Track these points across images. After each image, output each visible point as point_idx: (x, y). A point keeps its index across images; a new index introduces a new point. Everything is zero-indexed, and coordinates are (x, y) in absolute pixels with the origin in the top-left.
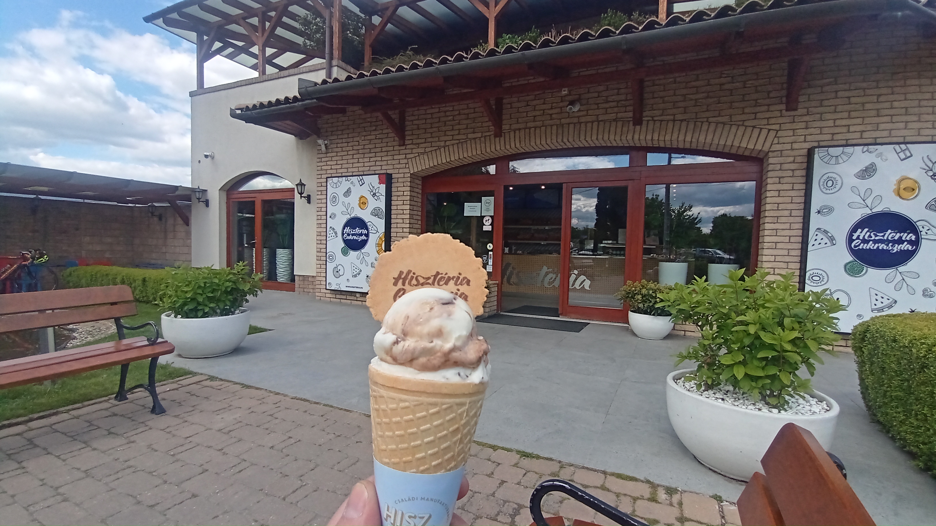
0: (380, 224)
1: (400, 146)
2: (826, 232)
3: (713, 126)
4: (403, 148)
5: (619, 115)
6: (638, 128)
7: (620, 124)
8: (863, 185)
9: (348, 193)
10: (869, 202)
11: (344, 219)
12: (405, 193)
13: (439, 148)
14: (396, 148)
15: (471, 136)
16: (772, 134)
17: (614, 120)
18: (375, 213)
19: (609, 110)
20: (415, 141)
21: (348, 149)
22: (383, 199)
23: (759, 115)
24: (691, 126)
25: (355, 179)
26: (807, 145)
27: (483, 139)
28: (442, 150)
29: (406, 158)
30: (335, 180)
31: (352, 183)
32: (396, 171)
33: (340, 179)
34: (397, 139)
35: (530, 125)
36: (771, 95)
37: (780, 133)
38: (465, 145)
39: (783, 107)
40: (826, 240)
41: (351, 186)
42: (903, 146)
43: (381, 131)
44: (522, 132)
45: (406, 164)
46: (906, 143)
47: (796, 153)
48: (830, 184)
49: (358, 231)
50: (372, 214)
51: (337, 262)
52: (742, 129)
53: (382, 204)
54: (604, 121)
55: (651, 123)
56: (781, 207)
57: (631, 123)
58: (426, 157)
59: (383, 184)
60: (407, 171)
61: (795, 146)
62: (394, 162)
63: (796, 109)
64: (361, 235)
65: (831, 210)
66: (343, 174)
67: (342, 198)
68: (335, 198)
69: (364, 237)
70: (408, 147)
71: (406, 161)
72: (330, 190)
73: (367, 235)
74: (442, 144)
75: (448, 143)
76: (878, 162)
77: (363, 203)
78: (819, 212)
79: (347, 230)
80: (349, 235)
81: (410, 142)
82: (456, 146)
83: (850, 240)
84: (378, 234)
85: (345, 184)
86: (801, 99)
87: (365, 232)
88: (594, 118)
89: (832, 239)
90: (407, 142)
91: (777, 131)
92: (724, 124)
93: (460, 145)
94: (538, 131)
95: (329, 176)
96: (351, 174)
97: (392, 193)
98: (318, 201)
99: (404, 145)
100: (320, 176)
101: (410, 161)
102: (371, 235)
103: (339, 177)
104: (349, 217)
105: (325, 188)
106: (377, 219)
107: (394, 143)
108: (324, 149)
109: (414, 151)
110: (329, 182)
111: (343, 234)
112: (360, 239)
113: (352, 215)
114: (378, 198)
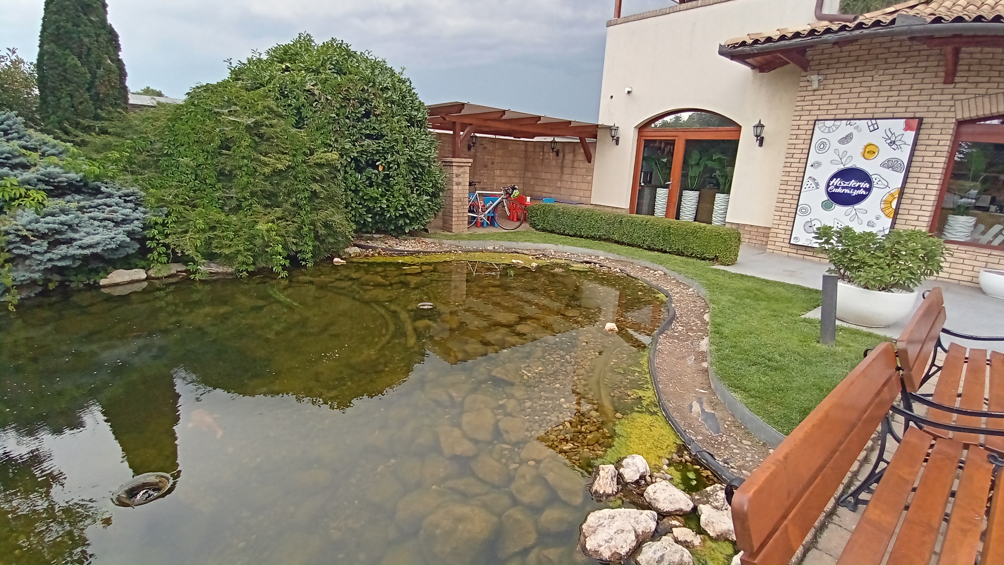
0: (896, 180)
1: (945, 83)
4: (952, 86)
9: (847, 139)
11: (835, 169)
12: (942, 143)
14: (941, 86)
18: (889, 165)
20: (973, 79)
22: (907, 150)
25: (863, 124)
29: (952, 99)
30: (829, 124)
31: (857, 128)
32: (933, 114)
33: (838, 123)
41: (855, 132)
43: (915, 64)
45: (951, 106)
49: (853, 183)
50: (883, 165)
51: (812, 216)
53: (903, 156)
59: (911, 130)
60: (951, 115)
62: (930, 103)
64: (859, 188)
66: (838, 117)
67: (835, 145)
68: (823, 146)
69: (862, 192)
70: (958, 86)
71: (952, 103)
72: (818, 135)
73: (869, 190)
77: (870, 151)
79: (836, 182)
80: (837, 187)
81: (964, 79)
84: (888, 190)
85: (844, 128)
87: (865, 185)
90: (958, 79)
95: (815, 118)
96: (856, 116)
97: (919, 142)
98: (789, 146)
99: (952, 83)
100: (798, 118)
101: (958, 103)
102: (874, 190)
103: (835, 120)
104: (841, 167)
105: (810, 132)
106: (890, 171)
107: (935, 80)
108: (815, 85)
109: (968, 91)
110: (819, 125)
111: (828, 186)
112: (856, 193)
113: (848, 166)
114: (899, 147)
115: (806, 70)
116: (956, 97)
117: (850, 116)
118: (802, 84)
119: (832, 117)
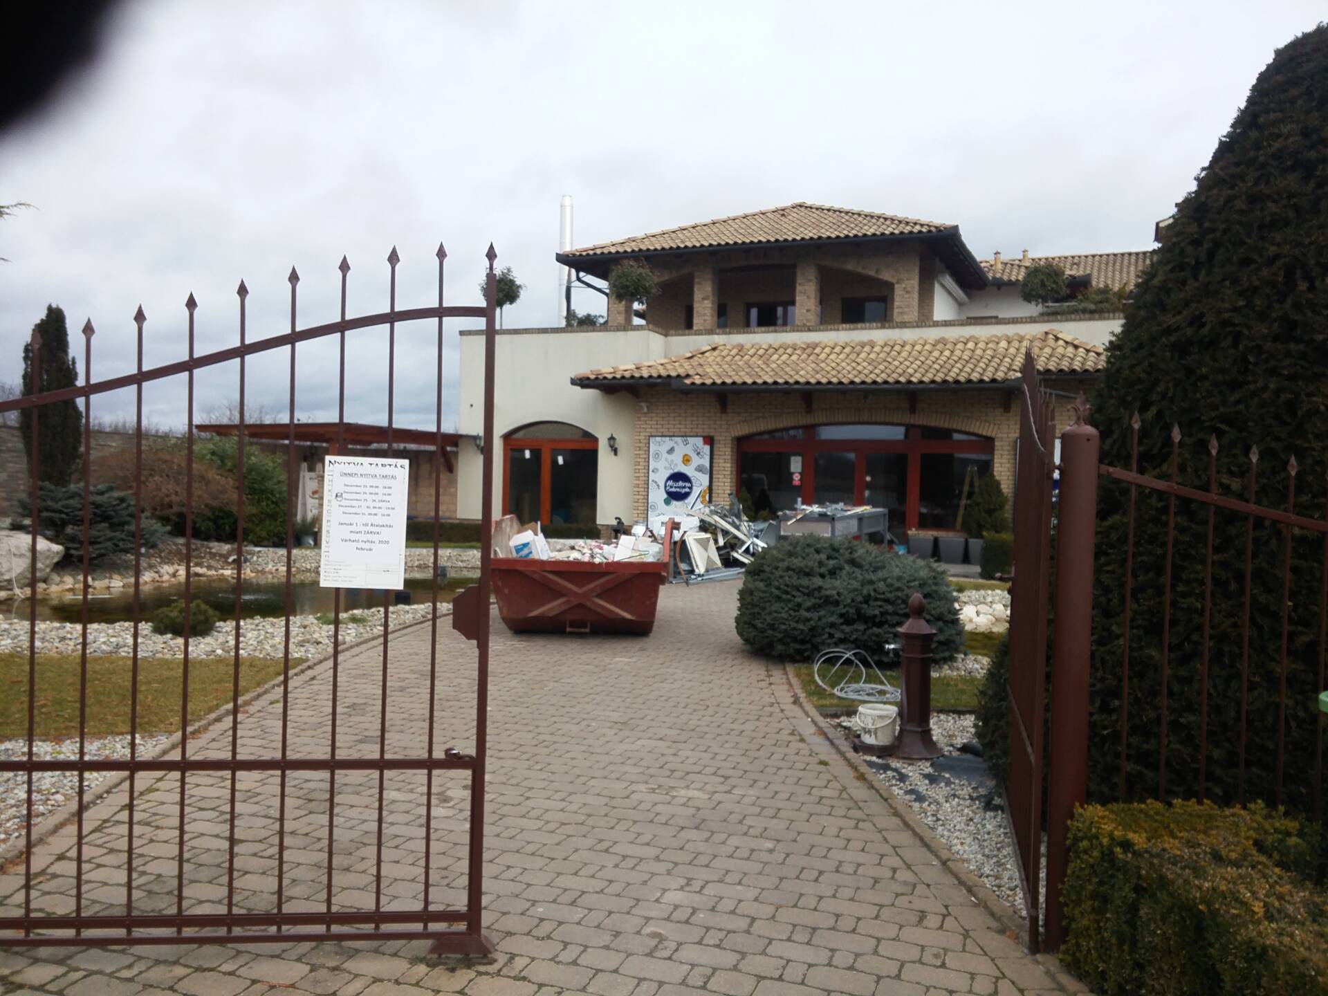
0: (703, 479)
1: (721, 413)
3: (961, 418)
4: (726, 415)
6: (913, 415)
7: (901, 411)
9: (671, 451)
11: (668, 474)
12: (726, 453)
13: (758, 417)
15: (785, 410)
16: (997, 426)
18: (700, 469)
19: (893, 401)
20: (735, 411)
21: (669, 411)
22: (707, 458)
23: (988, 414)
25: (679, 440)
27: (794, 414)
28: (761, 420)
29: (727, 424)
30: (658, 439)
31: (676, 442)
32: (719, 434)
33: (664, 439)
34: (718, 407)
35: (833, 406)
37: (1001, 427)
38: (780, 418)
39: (1002, 410)
41: (675, 445)
43: (702, 400)
44: (828, 410)
45: (727, 429)
47: (1010, 440)
49: (681, 484)
50: (696, 470)
51: (659, 511)
52: (979, 422)
53: (706, 462)
54: (890, 408)
55: (922, 413)
57: (908, 412)
58: (746, 425)
59: (708, 445)
60: (729, 434)
62: (716, 427)
63: (1009, 412)
64: (685, 487)
66: (664, 434)
67: (665, 455)
68: (657, 455)
69: (687, 490)
70: (729, 415)
71: (727, 427)
72: (653, 448)
73: (691, 488)
74: (761, 415)
75: (766, 415)
77: (686, 460)
79: (670, 483)
80: (671, 487)
81: (732, 411)
82: (772, 418)
84: (702, 487)
85: (668, 443)
86: (1012, 406)
87: (688, 485)
88: (883, 406)
90: (728, 411)
92: (968, 417)
93: (776, 417)
94: (840, 412)
95: (649, 434)
96: (675, 434)
97: (715, 453)
98: (636, 456)
99: (725, 413)
100: (638, 434)
101: (731, 427)
102: (694, 488)
103: (662, 436)
104: (672, 472)
105: (647, 445)
106: (700, 474)
107: (717, 411)
108: (645, 410)
109: (735, 418)
110: (652, 440)
111: (666, 487)
112: (684, 491)
113: (676, 471)
114: (702, 457)
115: (638, 398)
116: (729, 422)
117: (671, 434)
118: (637, 408)
119: (660, 434)
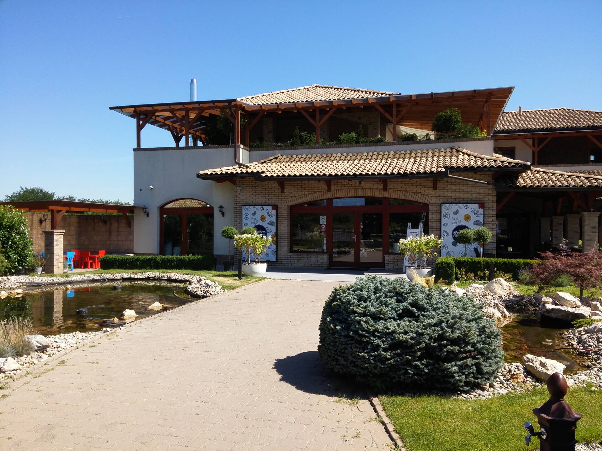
0: (273, 229)
1: (281, 192)
2: (446, 232)
3: (411, 194)
4: (284, 193)
5: (378, 187)
6: (385, 192)
7: (378, 190)
8: (455, 216)
9: (254, 214)
10: (457, 222)
12: (285, 214)
13: (302, 195)
14: (281, 193)
15: (317, 190)
16: (430, 197)
17: (376, 189)
18: (270, 223)
19: (374, 185)
20: (289, 191)
21: (252, 192)
22: (274, 217)
23: (425, 191)
24: (404, 193)
25: (258, 207)
26: (440, 202)
27: (322, 192)
28: (303, 196)
30: (247, 207)
31: (257, 209)
32: (280, 204)
33: (250, 207)
34: (280, 189)
35: (342, 188)
36: (429, 184)
37: (432, 198)
38: (314, 195)
39: (432, 189)
40: (446, 234)
41: (256, 210)
42: (466, 205)
43: (271, 185)
44: (340, 190)
46: (467, 203)
47: (437, 205)
48: (446, 216)
49: (260, 232)
50: (268, 224)
52: (420, 195)
53: (274, 220)
54: (373, 189)
55: (390, 191)
56: (434, 223)
57: (383, 190)
58: (295, 198)
59: (274, 210)
60: (286, 204)
61: (437, 202)
62: (278, 200)
63: (436, 190)
65: (447, 224)
66: (250, 204)
67: (251, 216)
68: (247, 216)
70: (286, 193)
71: (285, 200)
72: (244, 212)
73: (266, 234)
74: (303, 193)
75: (306, 193)
76: (459, 209)
77: (263, 218)
78: (444, 225)
81: (287, 191)
82: (310, 195)
83: (453, 234)
84: (272, 233)
85: (252, 209)
86: (438, 186)
87: (264, 232)
88: (368, 187)
89: (448, 234)
90: (285, 191)
91: (431, 197)
92: (415, 193)
93: (312, 194)
94: (346, 191)
95: (242, 204)
96: (256, 204)
97: (278, 214)
98: (235, 217)
99: (284, 192)
100: (236, 204)
101: (287, 200)
102: (268, 234)
104: (255, 225)
105: (241, 210)
106: (271, 226)
107: (279, 191)
108: (239, 192)
109: (289, 195)
110: (243, 208)
113: (257, 224)
114: (272, 216)
115: (235, 185)
116: (286, 197)
117: (254, 204)
118: (235, 190)
119: (248, 204)
